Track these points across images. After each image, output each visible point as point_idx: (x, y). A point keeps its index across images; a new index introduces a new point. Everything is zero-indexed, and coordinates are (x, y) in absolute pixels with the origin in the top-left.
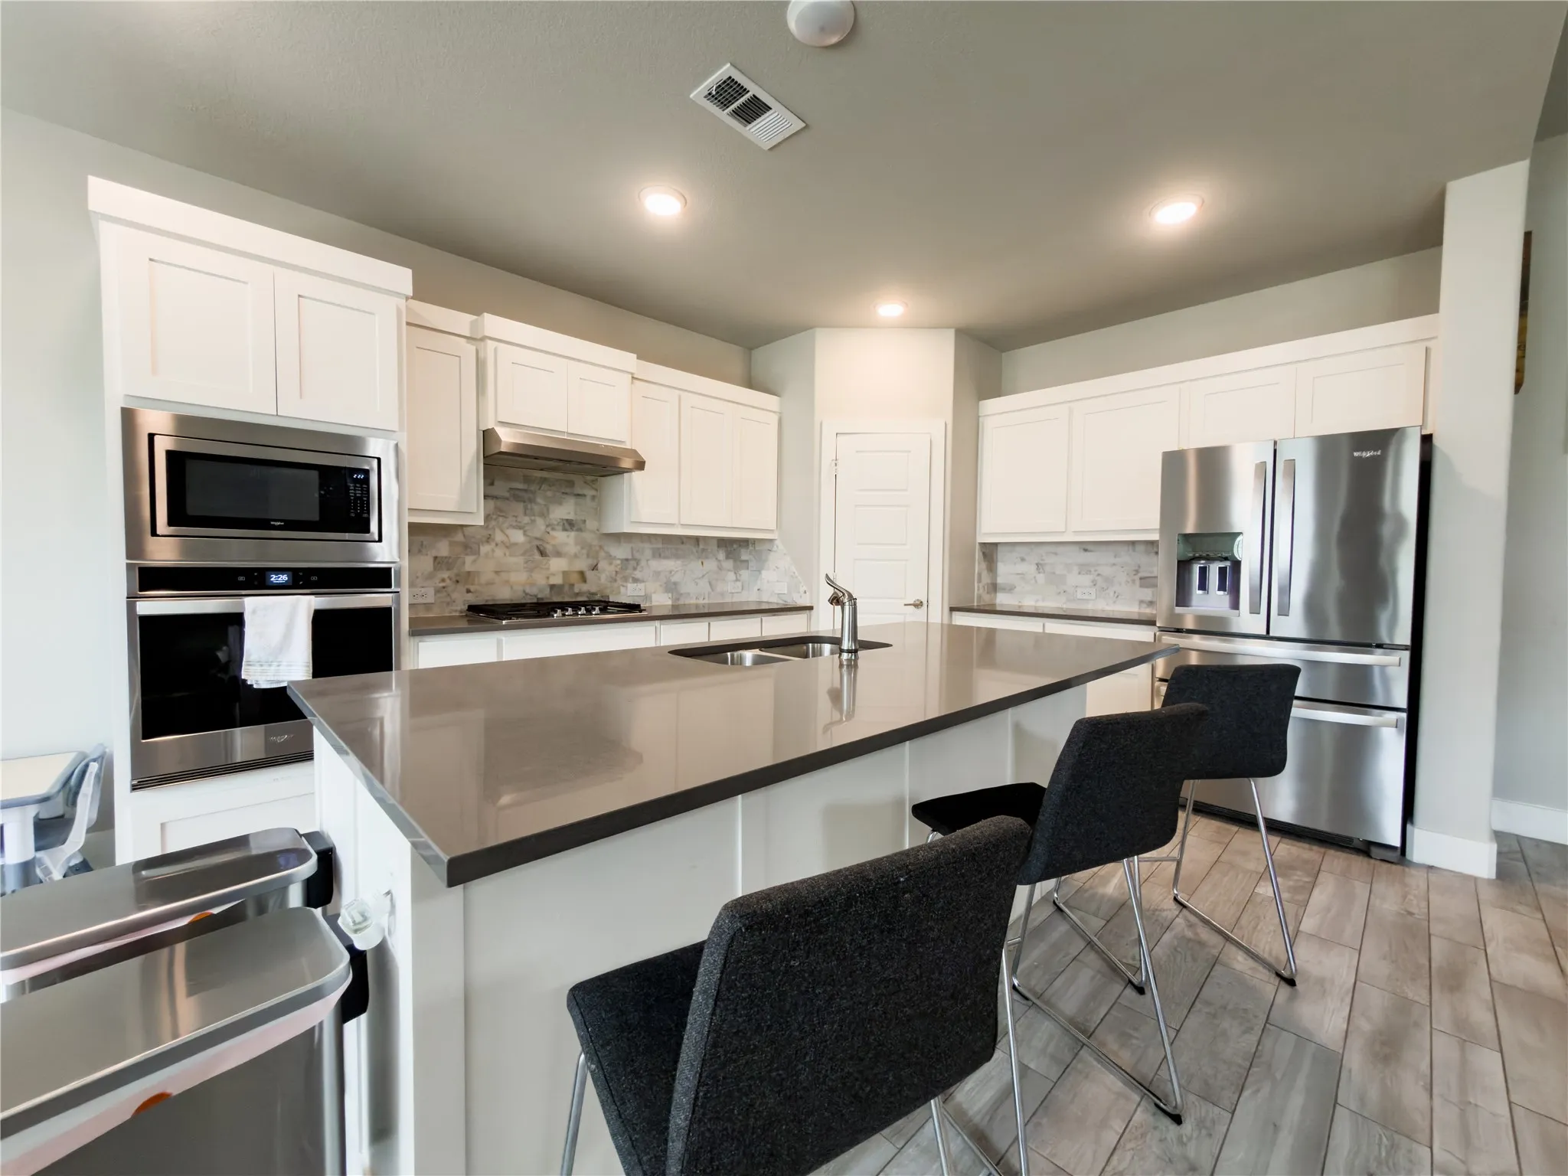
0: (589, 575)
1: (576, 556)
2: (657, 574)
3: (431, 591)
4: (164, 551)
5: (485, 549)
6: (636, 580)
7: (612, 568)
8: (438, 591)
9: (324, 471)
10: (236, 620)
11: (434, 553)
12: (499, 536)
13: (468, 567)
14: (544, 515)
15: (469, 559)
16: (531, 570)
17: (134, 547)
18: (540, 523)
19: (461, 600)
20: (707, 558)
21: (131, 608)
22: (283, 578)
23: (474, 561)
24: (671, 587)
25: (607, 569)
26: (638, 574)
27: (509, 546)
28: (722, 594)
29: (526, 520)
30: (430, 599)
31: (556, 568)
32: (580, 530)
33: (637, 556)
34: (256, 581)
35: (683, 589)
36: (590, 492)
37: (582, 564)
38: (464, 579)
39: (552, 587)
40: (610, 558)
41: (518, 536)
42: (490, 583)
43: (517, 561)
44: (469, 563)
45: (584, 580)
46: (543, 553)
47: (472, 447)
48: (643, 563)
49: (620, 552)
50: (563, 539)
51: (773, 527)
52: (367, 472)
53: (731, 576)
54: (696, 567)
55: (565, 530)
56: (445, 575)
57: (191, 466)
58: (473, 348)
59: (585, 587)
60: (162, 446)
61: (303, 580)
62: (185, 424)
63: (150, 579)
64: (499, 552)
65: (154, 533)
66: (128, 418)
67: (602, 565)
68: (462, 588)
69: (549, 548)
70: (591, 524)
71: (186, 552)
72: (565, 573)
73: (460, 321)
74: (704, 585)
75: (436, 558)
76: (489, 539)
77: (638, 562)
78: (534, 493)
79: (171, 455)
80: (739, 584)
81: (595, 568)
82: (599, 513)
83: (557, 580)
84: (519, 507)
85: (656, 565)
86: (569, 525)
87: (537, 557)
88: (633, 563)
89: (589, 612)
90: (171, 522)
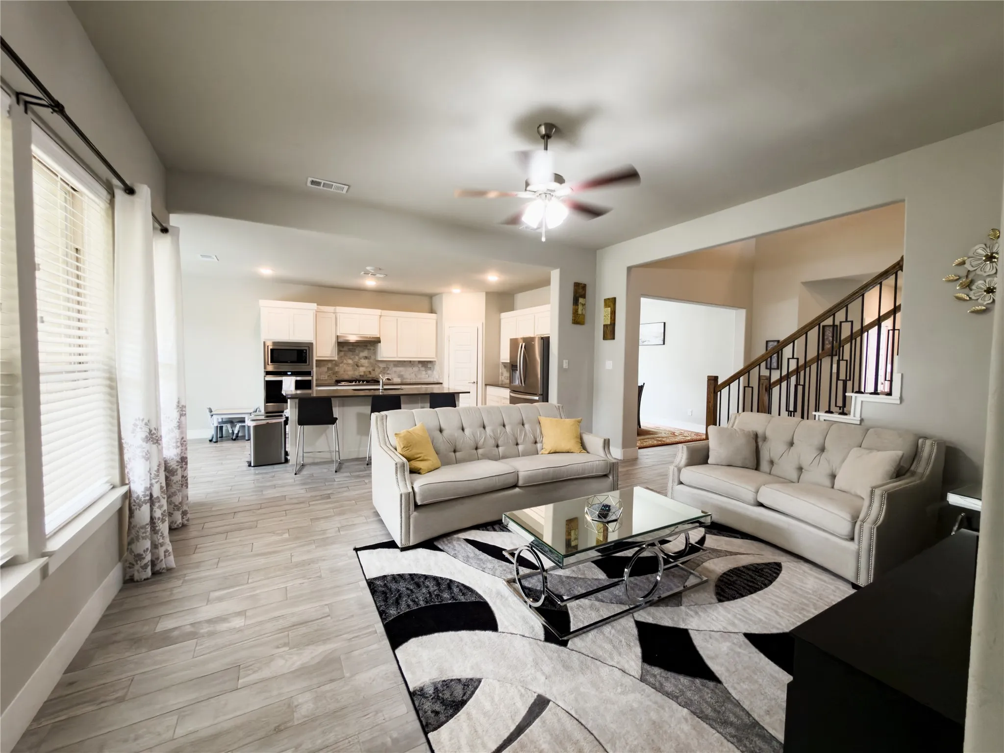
0: (372, 373)
1: (368, 367)
2: (395, 372)
3: (327, 376)
4: (270, 368)
5: (341, 365)
6: (388, 374)
7: (380, 370)
8: (328, 376)
9: (298, 350)
10: (281, 382)
11: (327, 366)
12: (345, 361)
13: (336, 370)
14: (358, 355)
15: (336, 368)
16: (354, 371)
17: (265, 368)
18: (357, 357)
19: (335, 378)
20: (414, 367)
21: (264, 378)
22: (290, 373)
23: (338, 369)
24: (401, 376)
25: (378, 370)
26: (388, 372)
27: (348, 364)
28: (420, 378)
29: (352, 357)
30: (326, 378)
31: (362, 370)
32: (369, 359)
33: (388, 366)
34: (284, 374)
35: (405, 377)
36: (372, 348)
37: (370, 369)
38: (335, 373)
39: (360, 375)
40: (379, 367)
41: (350, 361)
42: (343, 374)
43: (350, 368)
44: (337, 369)
45: (371, 374)
46: (358, 366)
47: (334, 340)
48: (390, 368)
49: (382, 365)
50: (364, 362)
51: (434, 356)
52: (306, 350)
53: (424, 373)
54: (410, 370)
55: (364, 359)
56: (330, 372)
57: (275, 351)
58: (334, 315)
59: (370, 376)
60: (270, 347)
61: (294, 374)
62: (274, 343)
63: (268, 373)
64: (345, 366)
65: (268, 364)
66: (264, 343)
67: (376, 369)
68: (335, 376)
69: (359, 365)
70: (373, 357)
71: (275, 368)
72: (364, 372)
73: (330, 309)
74: (413, 376)
75: (328, 368)
76: (342, 362)
77: (388, 368)
78: (355, 349)
79: (271, 349)
80: (427, 375)
81: (374, 370)
82: (375, 353)
83: (362, 374)
84: (351, 353)
85: (394, 369)
86: (366, 358)
87: (356, 367)
88: (387, 369)
89: (359, 382)
90: (271, 362)
